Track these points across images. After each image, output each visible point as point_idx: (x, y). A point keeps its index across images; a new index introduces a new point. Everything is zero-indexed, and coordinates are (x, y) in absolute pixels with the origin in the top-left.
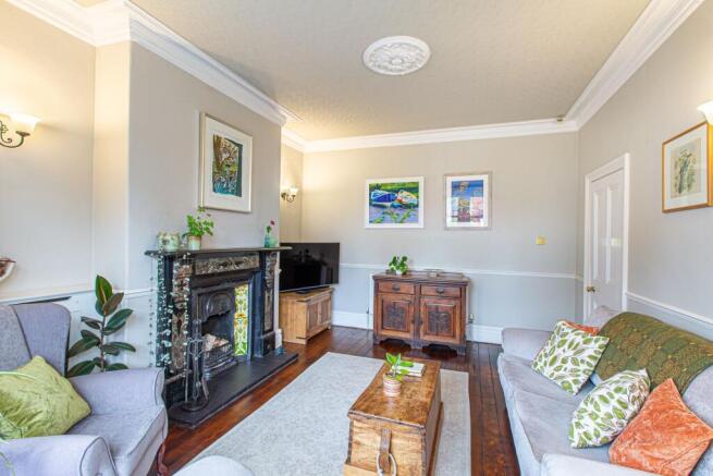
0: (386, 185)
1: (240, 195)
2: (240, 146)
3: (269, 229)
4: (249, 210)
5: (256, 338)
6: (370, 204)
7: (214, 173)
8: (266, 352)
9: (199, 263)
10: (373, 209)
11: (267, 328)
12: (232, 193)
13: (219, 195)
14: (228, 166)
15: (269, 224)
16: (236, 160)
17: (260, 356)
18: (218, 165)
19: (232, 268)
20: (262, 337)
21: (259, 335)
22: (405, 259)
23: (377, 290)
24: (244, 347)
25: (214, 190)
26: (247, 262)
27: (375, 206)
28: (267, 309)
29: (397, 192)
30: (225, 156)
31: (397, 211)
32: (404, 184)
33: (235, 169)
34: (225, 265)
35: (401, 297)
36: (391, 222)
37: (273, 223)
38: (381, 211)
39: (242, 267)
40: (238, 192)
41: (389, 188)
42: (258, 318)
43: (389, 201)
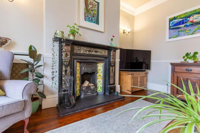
0: (180, 15)
1: (98, 24)
2: (98, 3)
3: (112, 39)
4: (103, 31)
5: (107, 86)
6: (170, 29)
7: (85, 13)
8: (110, 93)
9: (76, 48)
10: (172, 31)
11: (111, 83)
12: (94, 22)
13: (87, 22)
14: (92, 11)
15: (112, 37)
16: (96, 9)
17: (108, 94)
18: (87, 10)
19: (93, 53)
20: (109, 86)
21: (108, 85)
22: (196, 53)
23: (173, 71)
24: (101, 89)
25: (85, 20)
26: (101, 53)
27: (172, 29)
28: (112, 74)
29: (189, 17)
30: (90, 6)
31: (189, 28)
32: (196, 10)
33: (96, 12)
34: (89, 51)
35: (193, 75)
36: (185, 35)
37: (113, 36)
38: (177, 30)
39: (98, 54)
40: (97, 22)
41: (183, 16)
42: (107, 78)
43: (183, 24)
